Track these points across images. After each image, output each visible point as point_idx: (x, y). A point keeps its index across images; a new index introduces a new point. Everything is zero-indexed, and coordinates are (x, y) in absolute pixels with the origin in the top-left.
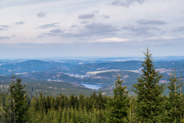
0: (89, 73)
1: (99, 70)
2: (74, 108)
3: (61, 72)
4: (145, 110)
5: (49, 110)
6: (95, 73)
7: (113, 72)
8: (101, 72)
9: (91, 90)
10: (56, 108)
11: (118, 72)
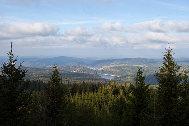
0: (105, 66)
1: (113, 65)
2: (94, 93)
3: (83, 66)
4: (167, 96)
5: (74, 94)
6: (109, 66)
7: (123, 67)
8: (114, 66)
9: (106, 79)
10: (80, 93)
11: (127, 67)
